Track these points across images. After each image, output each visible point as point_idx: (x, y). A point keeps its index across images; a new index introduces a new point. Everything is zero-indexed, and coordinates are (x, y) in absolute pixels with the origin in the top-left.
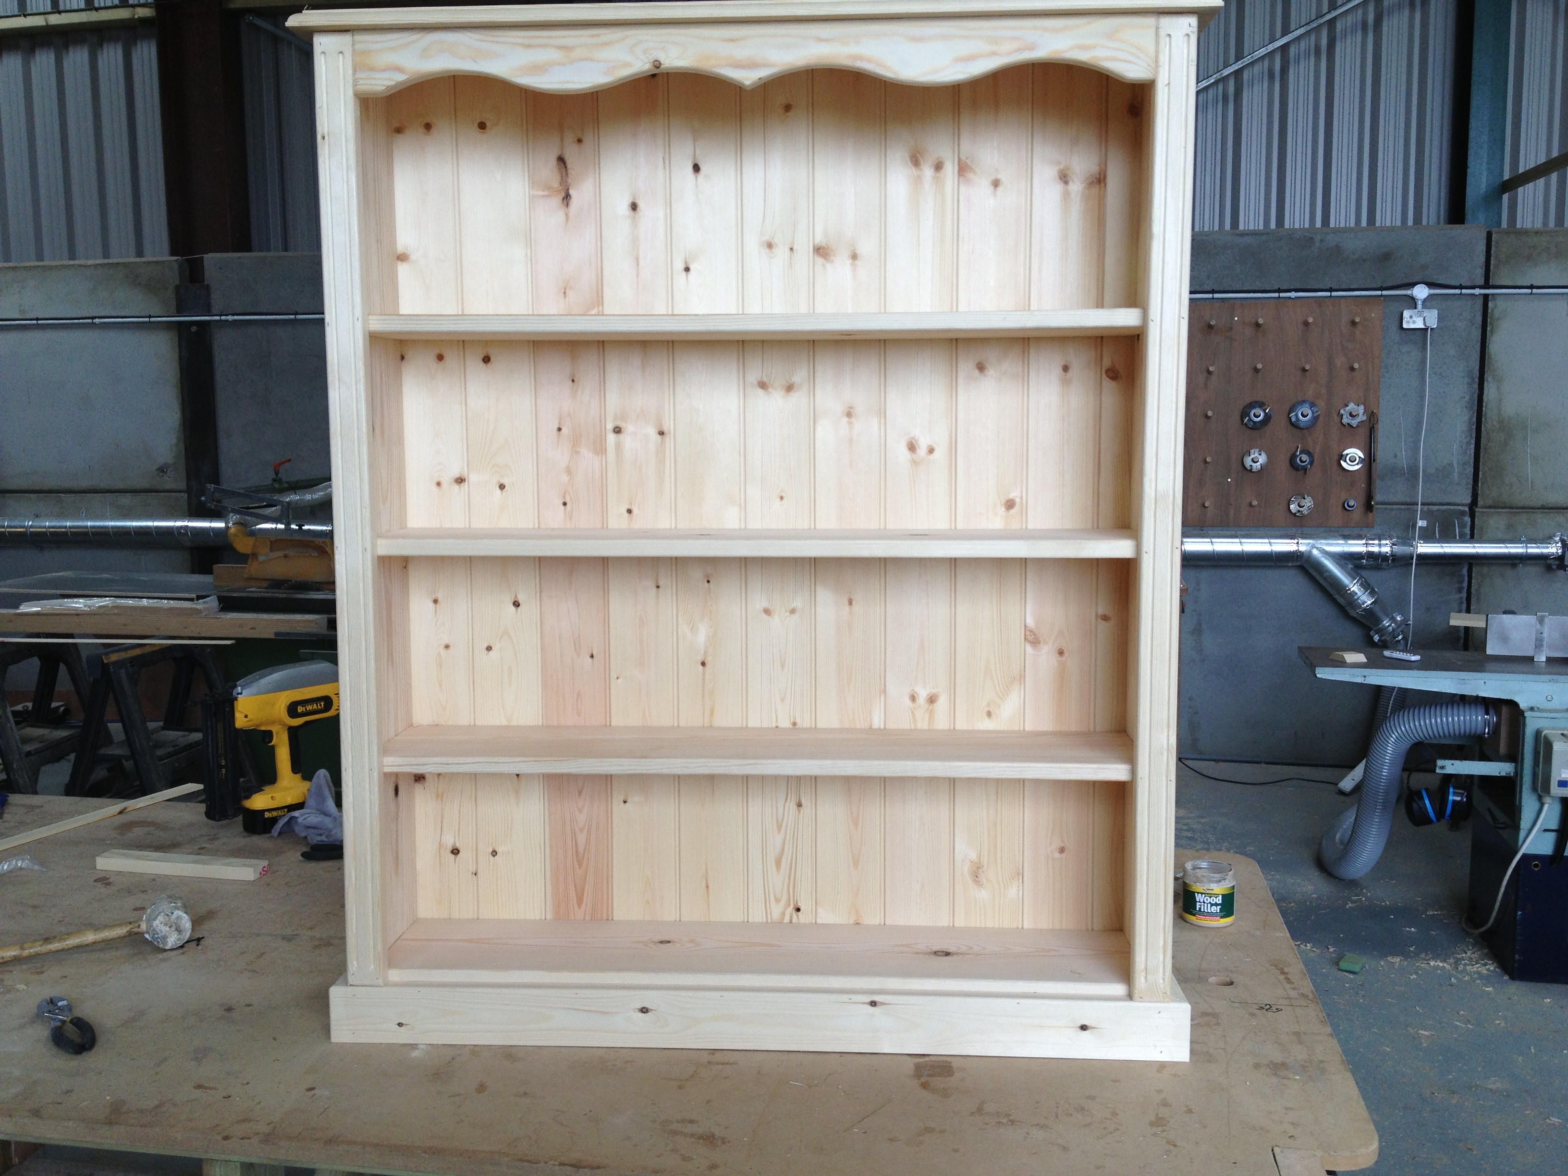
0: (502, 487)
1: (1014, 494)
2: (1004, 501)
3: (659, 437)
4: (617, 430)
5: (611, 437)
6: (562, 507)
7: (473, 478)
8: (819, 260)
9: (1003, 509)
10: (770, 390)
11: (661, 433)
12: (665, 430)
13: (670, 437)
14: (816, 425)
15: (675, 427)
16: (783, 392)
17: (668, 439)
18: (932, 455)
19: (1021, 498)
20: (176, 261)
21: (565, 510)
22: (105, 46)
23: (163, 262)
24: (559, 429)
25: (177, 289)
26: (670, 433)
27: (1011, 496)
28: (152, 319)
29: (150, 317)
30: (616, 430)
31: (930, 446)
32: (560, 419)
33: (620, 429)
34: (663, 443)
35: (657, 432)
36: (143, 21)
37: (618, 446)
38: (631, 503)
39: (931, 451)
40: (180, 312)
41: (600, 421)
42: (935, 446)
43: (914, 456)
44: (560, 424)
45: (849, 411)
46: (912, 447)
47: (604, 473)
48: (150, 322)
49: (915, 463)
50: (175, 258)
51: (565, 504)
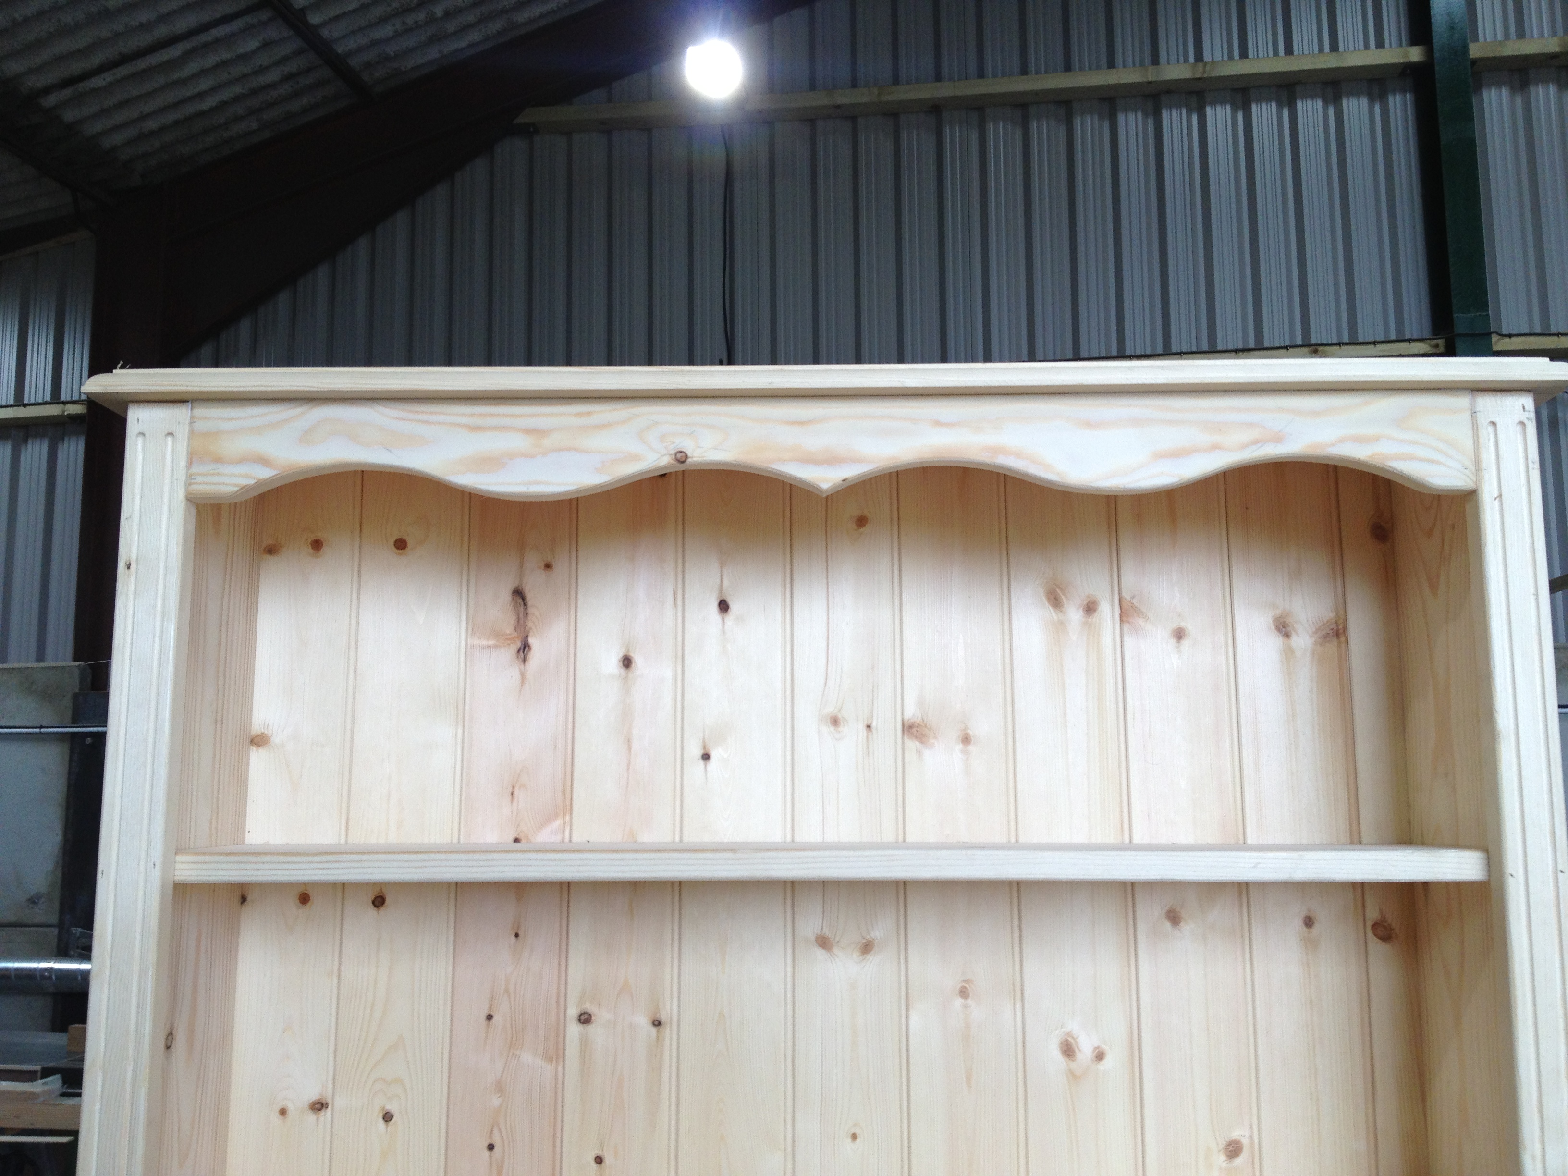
0: (388, 1117)
1: (1239, 1133)
2: (1222, 1143)
3: (654, 1030)
4: (585, 1019)
5: (574, 1029)
6: (487, 1153)
7: (339, 1102)
8: (912, 744)
9: (1223, 1157)
10: (835, 950)
11: (657, 1023)
12: (664, 1018)
13: (671, 1027)
14: (911, 1011)
15: (679, 1015)
16: (856, 955)
17: (669, 1033)
18: (1102, 1063)
19: (1251, 1137)
20: (79, 665)
21: (490, 1156)
22: (30, 441)
23: (63, 667)
24: (490, 1017)
25: (75, 696)
26: (671, 1023)
27: (1235, 1134)
28: (43, 730)
29: (41, 727)
30: (583, 1017)
31: (1098, 1048)
32: (492, 998)
33: (590, 1015)
34: (659, 1039)
35: (650, 1022)
36: (73, 418)
37: (585, 1044)
38: (602, 1145)
39: (1100, 1056)
40: (75, 722)
41: (558, 1002)
42: (1106, 1048)
43: (1073, 1065)
44: (490, 1007)
45: (965, 987)
46: (1068, 1050)
47: (560, 1090)
48: (41, 733)
49: (1073, 1077)
50: (77, 663)
51: (491, 1147)
